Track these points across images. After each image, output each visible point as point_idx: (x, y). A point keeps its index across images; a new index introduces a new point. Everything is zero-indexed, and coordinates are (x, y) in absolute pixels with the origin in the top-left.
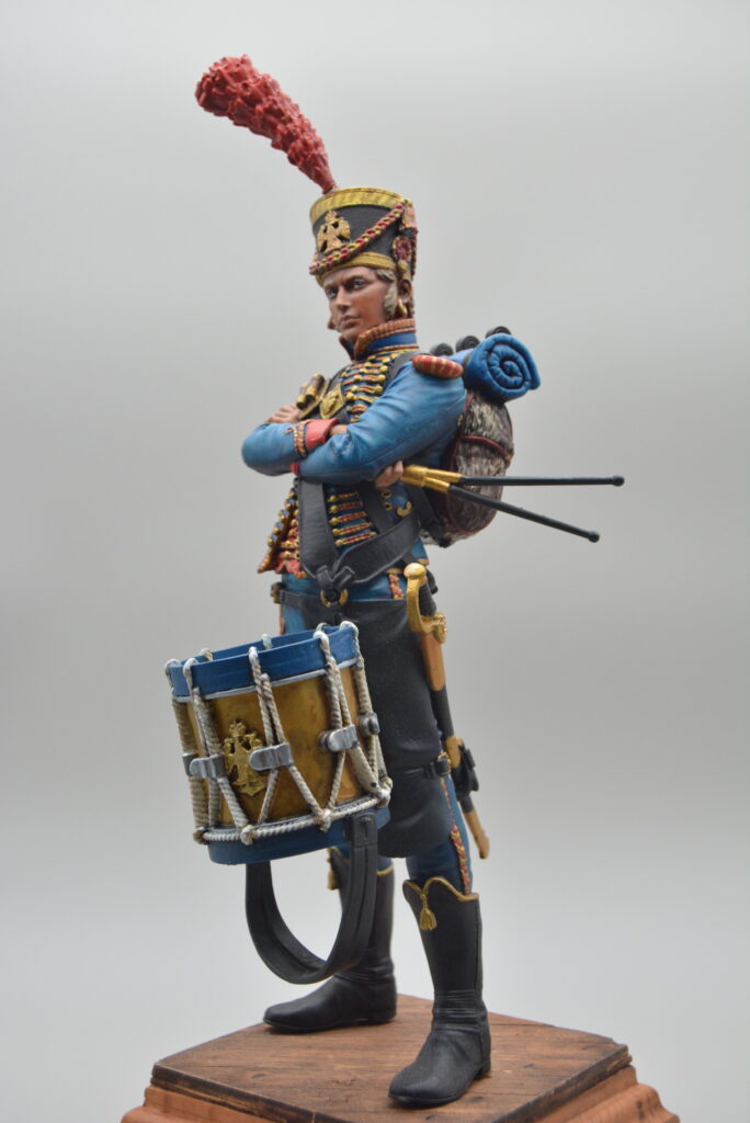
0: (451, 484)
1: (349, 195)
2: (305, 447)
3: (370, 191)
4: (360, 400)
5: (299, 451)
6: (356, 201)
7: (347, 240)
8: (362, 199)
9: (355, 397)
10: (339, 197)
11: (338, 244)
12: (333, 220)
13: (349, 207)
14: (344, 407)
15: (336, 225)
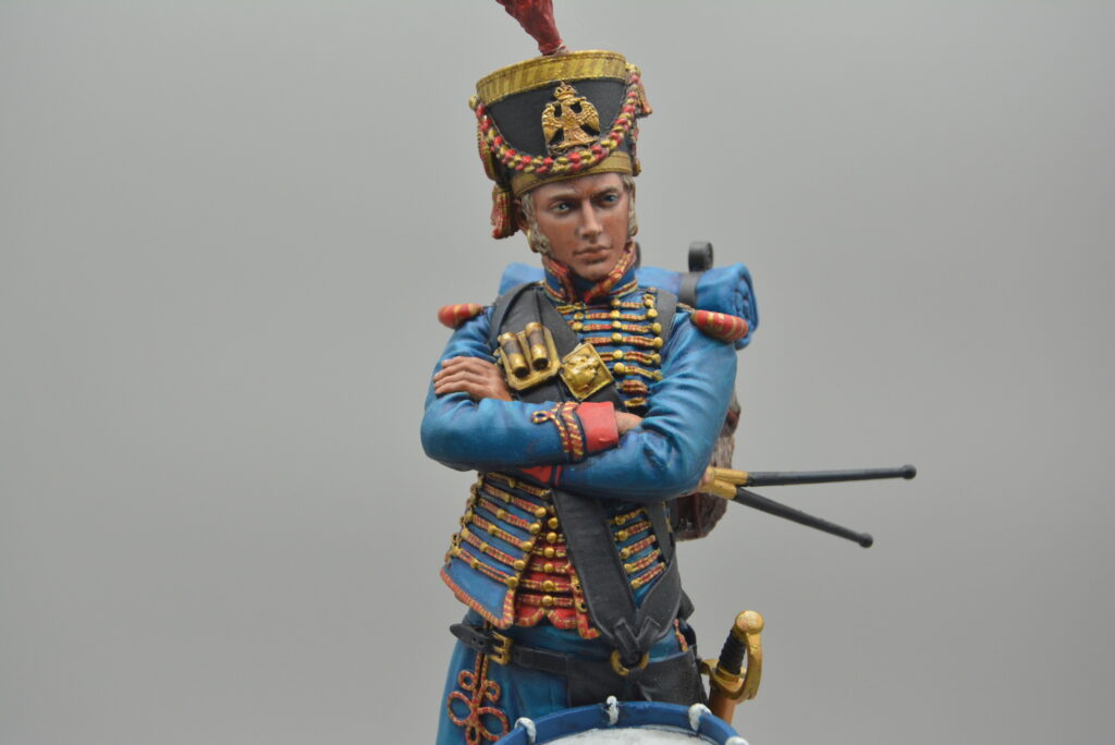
0: (738, 486)
1: (588, 62)
2: (584, 448)
3: (610, 58)
4: (637, 374)
5: (571, 452)
6: (597, 73)
7: (597, 133)
8: (604, 70)
9: (627, 370)
10: (574, 63)
11: (584, 138)
12: (573, 100)
13: (588, 79)
14: (613, 383)
15: (577, 108)
